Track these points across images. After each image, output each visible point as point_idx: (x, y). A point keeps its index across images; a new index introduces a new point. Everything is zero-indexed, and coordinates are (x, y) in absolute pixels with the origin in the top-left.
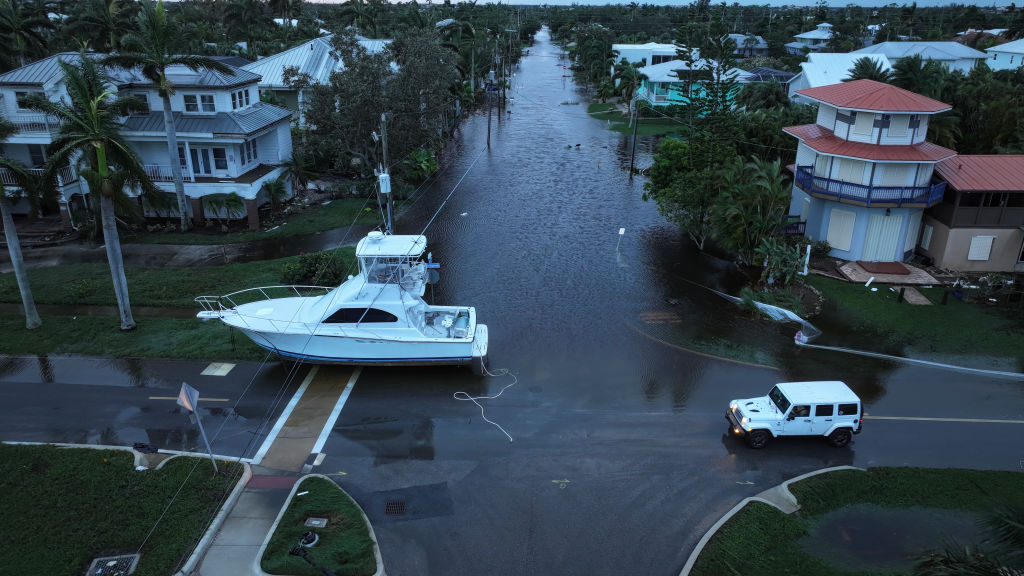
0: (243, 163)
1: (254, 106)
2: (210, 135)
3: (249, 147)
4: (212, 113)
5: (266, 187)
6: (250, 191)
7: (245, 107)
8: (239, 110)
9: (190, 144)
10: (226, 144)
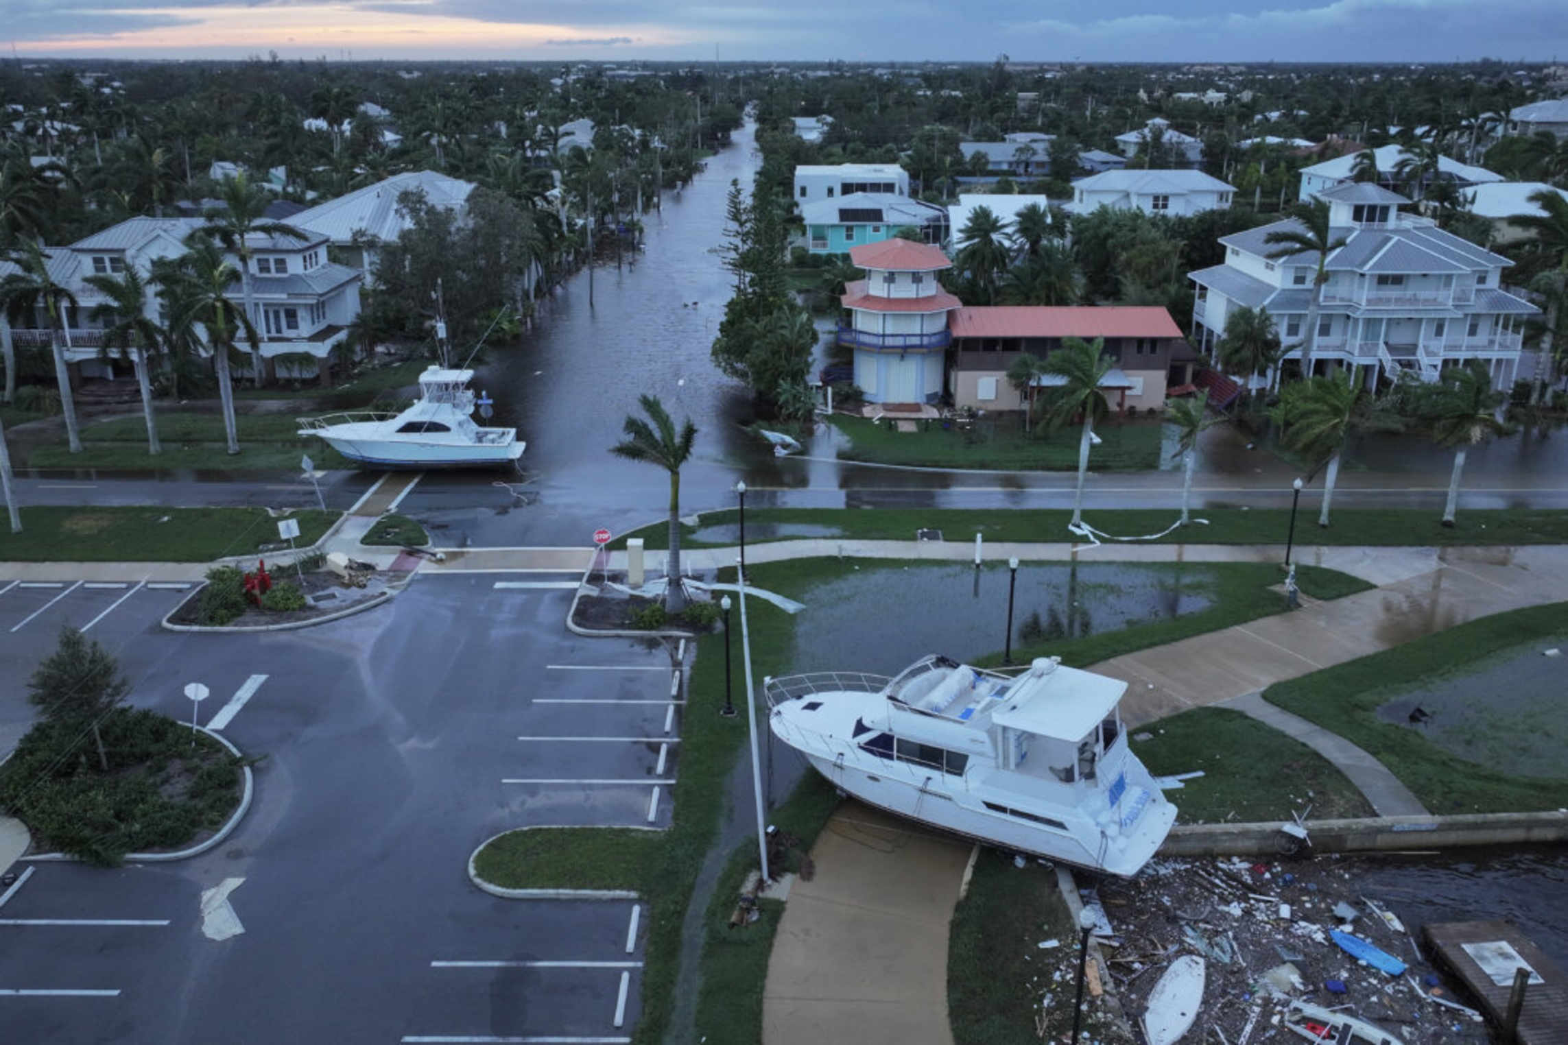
0: (313, 323)
1: (323, 267)
2: (284, 296)
3: (318, 309)
4: (284, 275)
5: (337, 347)
6: (321, 350)
7: (315, 268)
8: (310, 271)
9: (265, 305)
10: (299, 305)
